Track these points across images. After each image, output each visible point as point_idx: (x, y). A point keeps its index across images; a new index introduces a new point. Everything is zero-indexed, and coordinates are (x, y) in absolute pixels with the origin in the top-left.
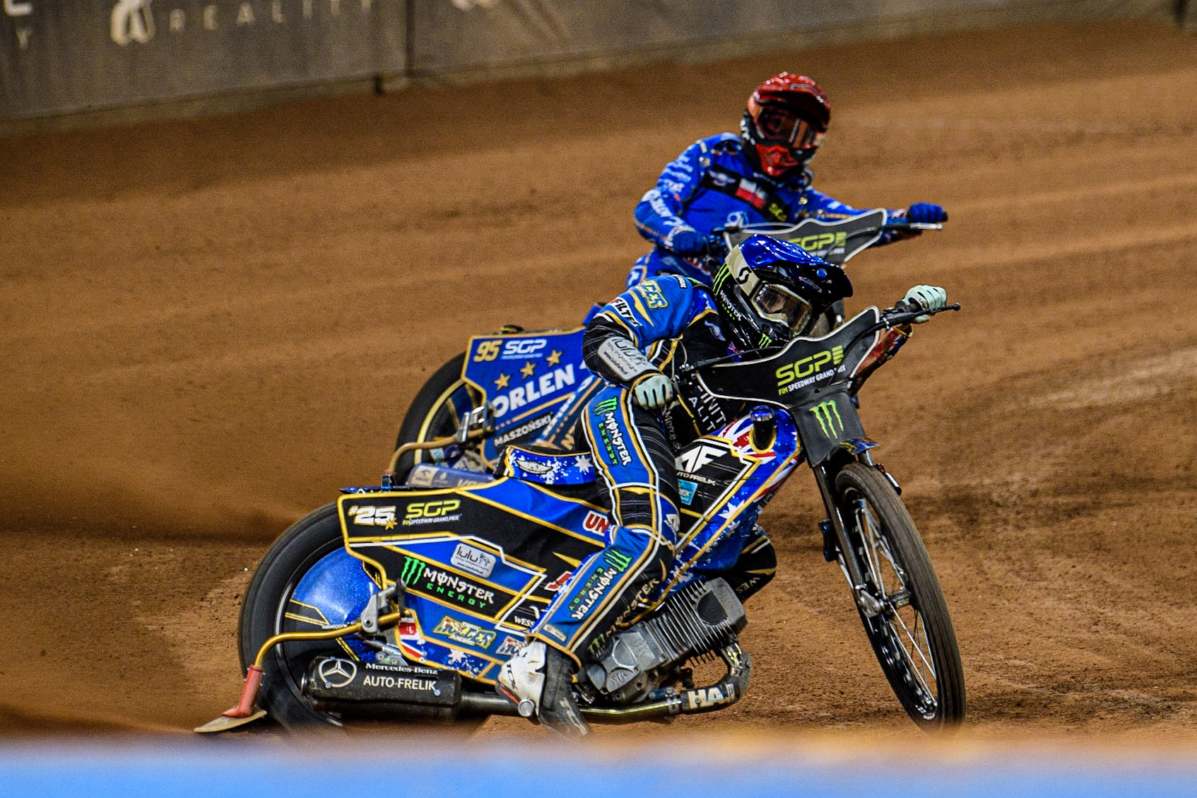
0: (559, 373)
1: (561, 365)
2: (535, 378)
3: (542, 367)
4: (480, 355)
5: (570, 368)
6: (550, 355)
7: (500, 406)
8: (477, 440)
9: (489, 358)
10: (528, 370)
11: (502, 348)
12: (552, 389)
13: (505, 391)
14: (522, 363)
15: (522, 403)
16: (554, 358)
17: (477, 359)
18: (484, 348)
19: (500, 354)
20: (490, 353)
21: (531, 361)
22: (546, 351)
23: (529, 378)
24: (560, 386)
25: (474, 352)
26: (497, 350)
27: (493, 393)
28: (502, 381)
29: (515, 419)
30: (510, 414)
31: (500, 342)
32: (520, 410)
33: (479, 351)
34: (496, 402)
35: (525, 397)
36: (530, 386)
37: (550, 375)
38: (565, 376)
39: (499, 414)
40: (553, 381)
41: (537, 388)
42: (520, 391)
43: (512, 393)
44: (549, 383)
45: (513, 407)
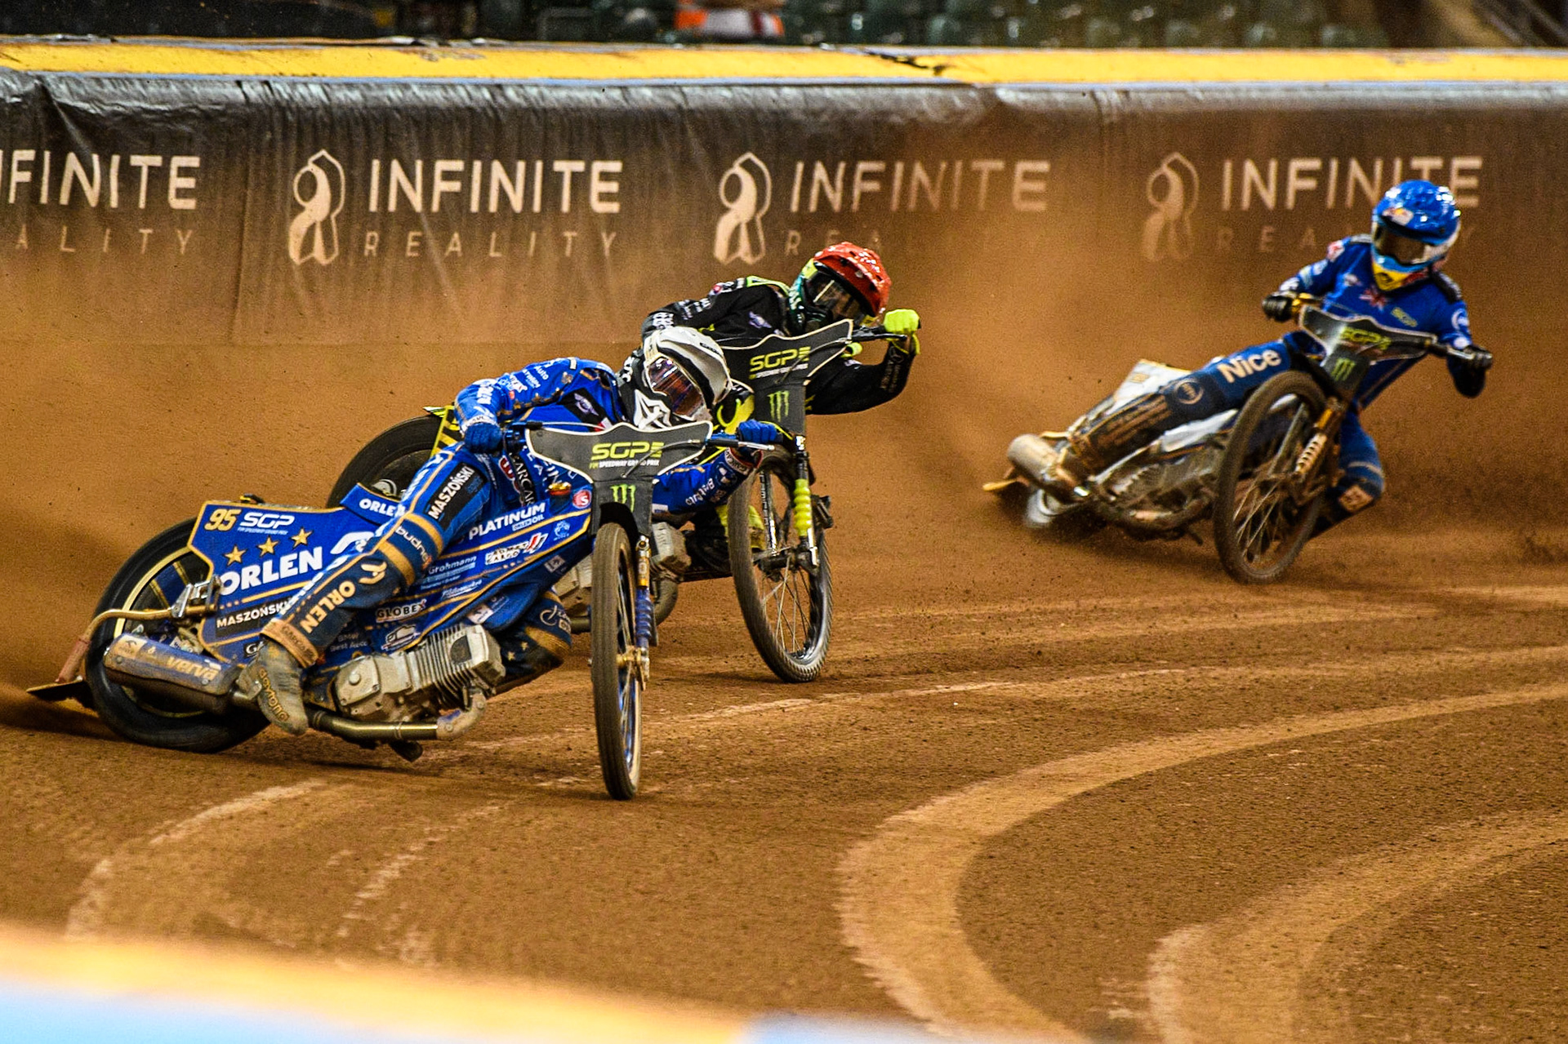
1: (309, 547)
2: (275, 557)
3: (285, 545)
4: (213, 523)
5: (318, 551)
6: (297, 533)
7: (228, 583)
8: (196, 618)
9: (222, 528)
10: (268, 547)
11: (240, 518)
12: (294, 572)
13: (238, 567)
14: (263, 538)
15: (256, 583)
16: (301, 537)
17: (208, 527)
18: (219, 515)
19: (236, 525)
20: (225, 522)
21: (273, 537)
22: (293, 529)
23: (268, 556)
24: (304, 569)
25: (206, 518)
26: (233, 519)
27: (222, 568)
28: (235, 556)
29: (245, 600)
30: (240, 593)
31: (238, 512)
32: (252, 590)
33: (213, 518)
34: (224, 578)
35: (260, 577)
36: (268, 565)
37: (294, 556)
38: (313, 559)
39: (227, 591)
40: (296, 563)
41: (276, 568)
42: (256, 569)
43: (245, 571)
44: (291, 564)
45: (245, 586)
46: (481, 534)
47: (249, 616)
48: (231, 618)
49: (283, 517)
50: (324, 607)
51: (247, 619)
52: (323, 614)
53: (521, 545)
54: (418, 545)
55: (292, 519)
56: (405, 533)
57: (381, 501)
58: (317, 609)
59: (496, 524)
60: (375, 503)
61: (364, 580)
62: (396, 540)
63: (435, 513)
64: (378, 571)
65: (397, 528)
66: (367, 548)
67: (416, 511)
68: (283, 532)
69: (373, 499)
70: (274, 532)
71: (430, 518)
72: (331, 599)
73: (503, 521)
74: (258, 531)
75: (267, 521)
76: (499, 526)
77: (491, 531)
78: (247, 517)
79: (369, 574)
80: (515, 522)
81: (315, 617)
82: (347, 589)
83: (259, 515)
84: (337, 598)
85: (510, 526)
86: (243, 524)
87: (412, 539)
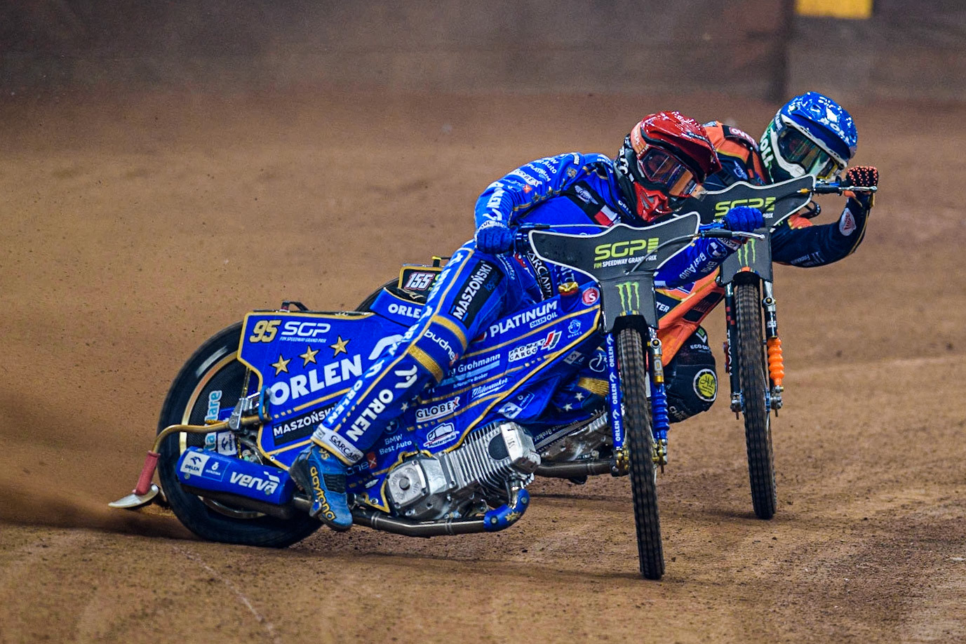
0: (346, 363)
1: (348, 355)
2: (319, 366)
3: (326, 355)
4: (257, 335)
5: (357, 358)
6: (336, 342)
7: (279, 393)
8: (253, 427)
9: (265, 339)
10: (309, 356)
11: (281, 328)
13: (285, 377)
14: (303, 347)
15: (305, 392)
16: (340, 346)
17: (253, 339)
18: (261, 327)
19: (278, 335)
20: (267, 334)
21: (313, 346)
22: (331, 337)
23: (311, 366)
24: (346, 376)
25: (250, 331)
26: (274, 331)
27: (271, 378)
28: (281, 365)
29: (296, 409)
30: (291, 403)
31: (278, 322)
32: (302, 399)
33: (256, 330)
34: (274, 389)
35: (308, 386)
36: (313, 374)
37: (336, 365)
38: (353, 367)
39: (277, 401)
40: (339, 372)
41: (321, 378)
42: (302, 378)
43: (293, 380)
44: (334, 373)
45: (295, 396)
46: (502, 331)
47: (301, 423)
48: (286, 426)
49: (320, 325)
50: (367, 418)
51: (300, 426)
52: (367, 424)
53: (539, 343)
54: (446, 346)
55: (328, 326)
56: (433, 336)
57: (408, 305)
58: (361, 420)
59: (514, 322)
60: (401, 307)
61: (399, 385)
62: (425, 344)
63: (459, 313)
64: (410, 377)
65: (426, 332)
66: (398, 353)
67: (441, 313)
68: (323, 341)
69: (399, 303)
70: (314, 341)
71: (455, 319)
72: (372, 409)
73: (520, 319)
74: (299, 340)
75: (306, 329)
76: (518, 324)
77: (510, 329)
78: (287, 327)
79: (403, 379)
80: (531, 320)
81: (360, 426)
82: (387, 396)
83: (298, 323)
84: (378, 406)
85: (527, 324)
86: (284, 333)
87: (439, 341)
